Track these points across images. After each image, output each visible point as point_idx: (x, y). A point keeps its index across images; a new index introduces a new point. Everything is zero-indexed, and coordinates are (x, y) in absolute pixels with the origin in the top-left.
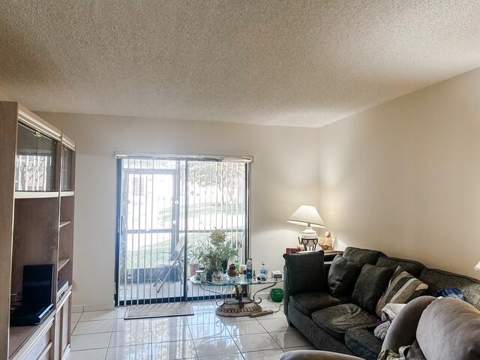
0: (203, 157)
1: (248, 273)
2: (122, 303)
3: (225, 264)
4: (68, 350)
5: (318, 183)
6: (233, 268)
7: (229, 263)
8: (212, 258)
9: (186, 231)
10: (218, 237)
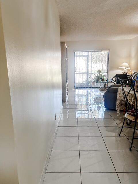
0: (95, 50)
1: (107, 80)
2: (76, 88)
3: (101, 78)
4: (68, 96)
5: (129, 56)
6: (103, 79)
7: (102, 78)
8: (98, 77)
9: (91, 73)
10: (99, 71)
